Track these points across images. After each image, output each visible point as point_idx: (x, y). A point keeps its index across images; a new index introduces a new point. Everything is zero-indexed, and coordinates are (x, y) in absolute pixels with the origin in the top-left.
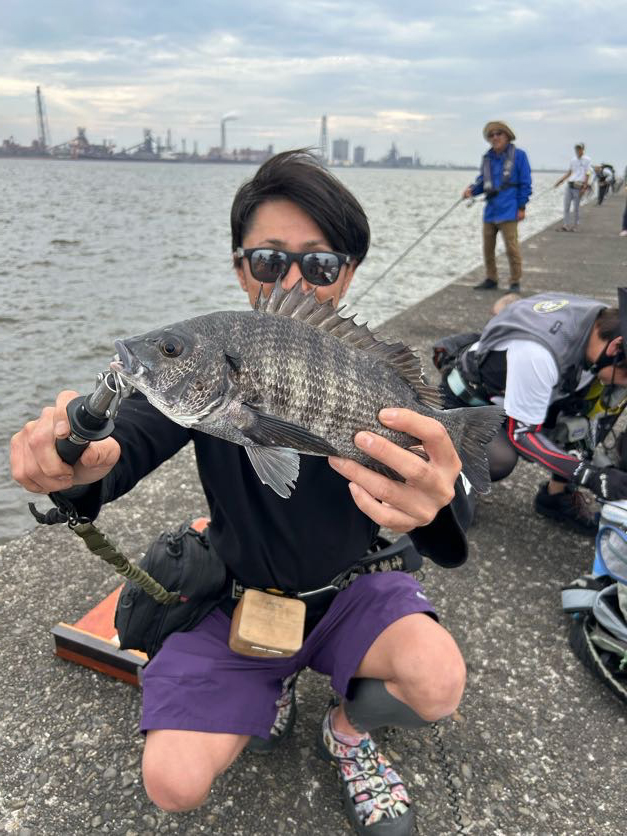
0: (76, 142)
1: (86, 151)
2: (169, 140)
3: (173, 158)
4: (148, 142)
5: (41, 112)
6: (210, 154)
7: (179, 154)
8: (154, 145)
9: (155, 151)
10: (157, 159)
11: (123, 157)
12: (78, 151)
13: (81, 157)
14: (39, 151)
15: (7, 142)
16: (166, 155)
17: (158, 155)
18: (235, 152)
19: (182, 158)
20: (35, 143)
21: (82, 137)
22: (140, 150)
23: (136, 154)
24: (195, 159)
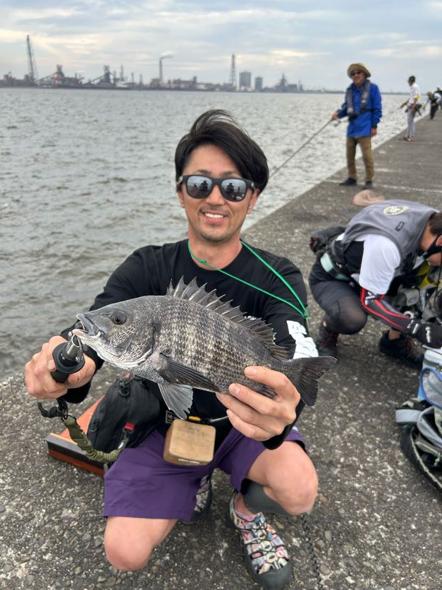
0: (56, 76)
1: (63, 82)
2: (122, 73)
3: (125, 86)
4: (107, 75)
5: (30, 54)
6: (152, 83)
7: (130, 84)
8: (111, 77)
9: (112, 81)
10: (114, 87)
11: (90, 86)
12: (57, 82)
13: (59, 87)
14: (29, 82)
15: (6, 76)
16: (120, 84)
17: (114, 84)
18: (169, 82)
19: (132, 87)
20: (27, 76)
21: (60, 72)
22: (101, 81)
23: (99, 83)
24: (141, 87)
